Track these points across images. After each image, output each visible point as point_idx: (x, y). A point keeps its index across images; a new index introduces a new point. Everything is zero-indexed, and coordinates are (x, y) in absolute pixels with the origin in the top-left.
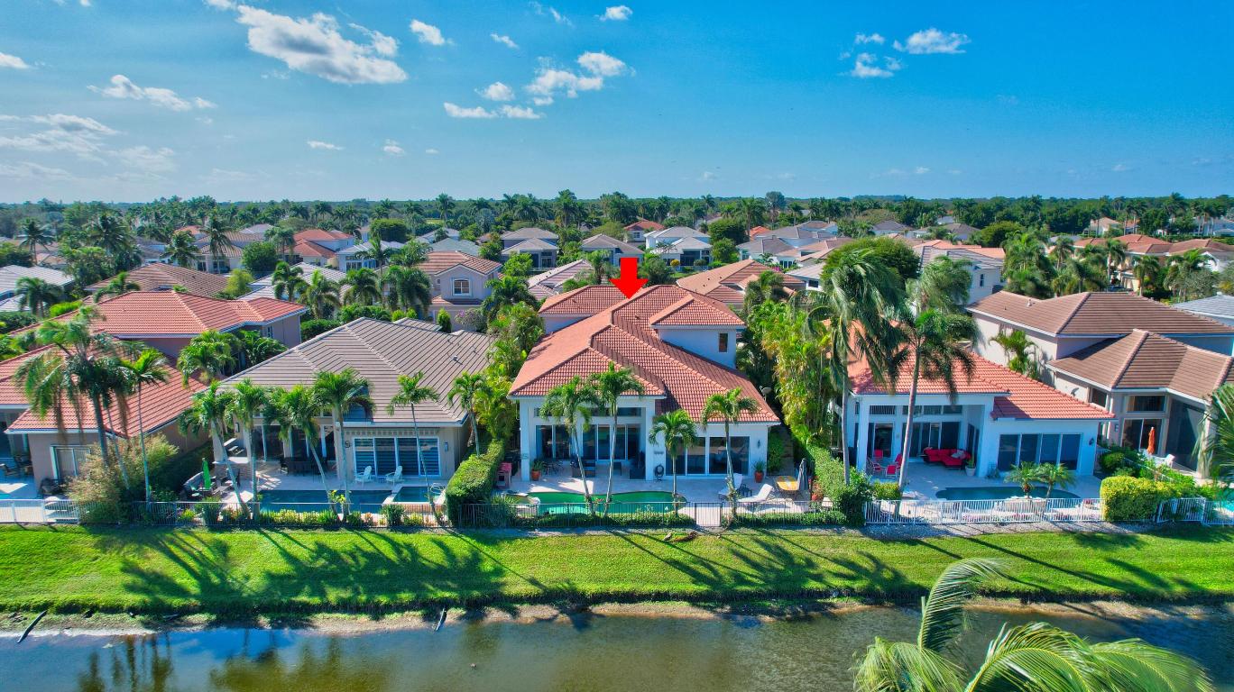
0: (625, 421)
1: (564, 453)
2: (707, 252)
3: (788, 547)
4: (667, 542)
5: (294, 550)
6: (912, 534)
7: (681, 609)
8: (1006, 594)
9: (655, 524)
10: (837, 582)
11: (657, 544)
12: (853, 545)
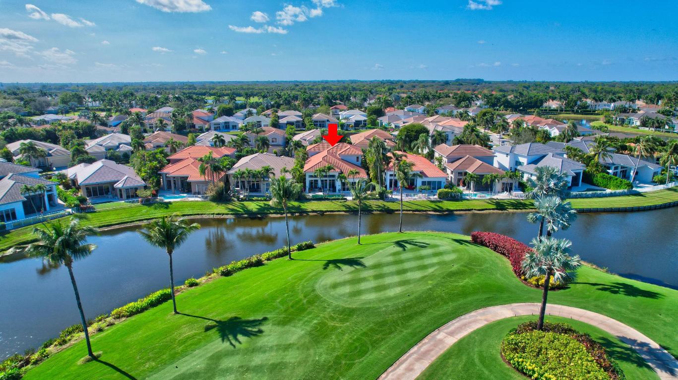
0: (331, 179)
1: (316, 187)
2: (365, 121)
3: (366, 203)
4: (340, 202)
5: (261, 205)
6: (393, 201)
7: (343, 213)
8: (409, 211)
9: (338, 199)
10: (375, 208)
11: (338, 203)
12: (381, 203)
